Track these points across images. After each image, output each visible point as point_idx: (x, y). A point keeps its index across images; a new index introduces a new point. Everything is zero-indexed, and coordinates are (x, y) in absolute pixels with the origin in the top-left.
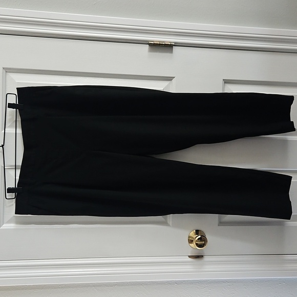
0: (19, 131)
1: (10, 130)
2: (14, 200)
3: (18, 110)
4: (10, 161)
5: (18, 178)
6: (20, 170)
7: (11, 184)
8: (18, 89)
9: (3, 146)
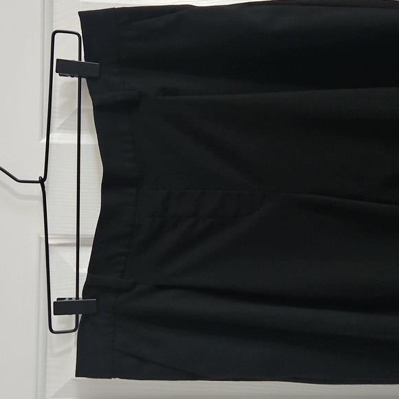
0: (90, 140)
1: (64, 138)
2: (74, 336)
3: (84, 80)
4: (62, 225)
5: (84, 271)
6: (90, 249)
7: (66, 288)
8: (82, 15)
9: (42, 181)
